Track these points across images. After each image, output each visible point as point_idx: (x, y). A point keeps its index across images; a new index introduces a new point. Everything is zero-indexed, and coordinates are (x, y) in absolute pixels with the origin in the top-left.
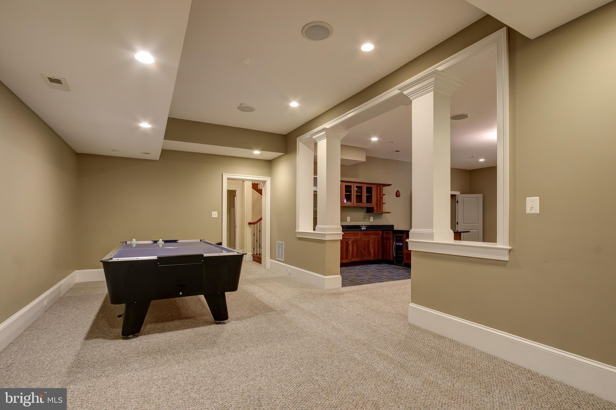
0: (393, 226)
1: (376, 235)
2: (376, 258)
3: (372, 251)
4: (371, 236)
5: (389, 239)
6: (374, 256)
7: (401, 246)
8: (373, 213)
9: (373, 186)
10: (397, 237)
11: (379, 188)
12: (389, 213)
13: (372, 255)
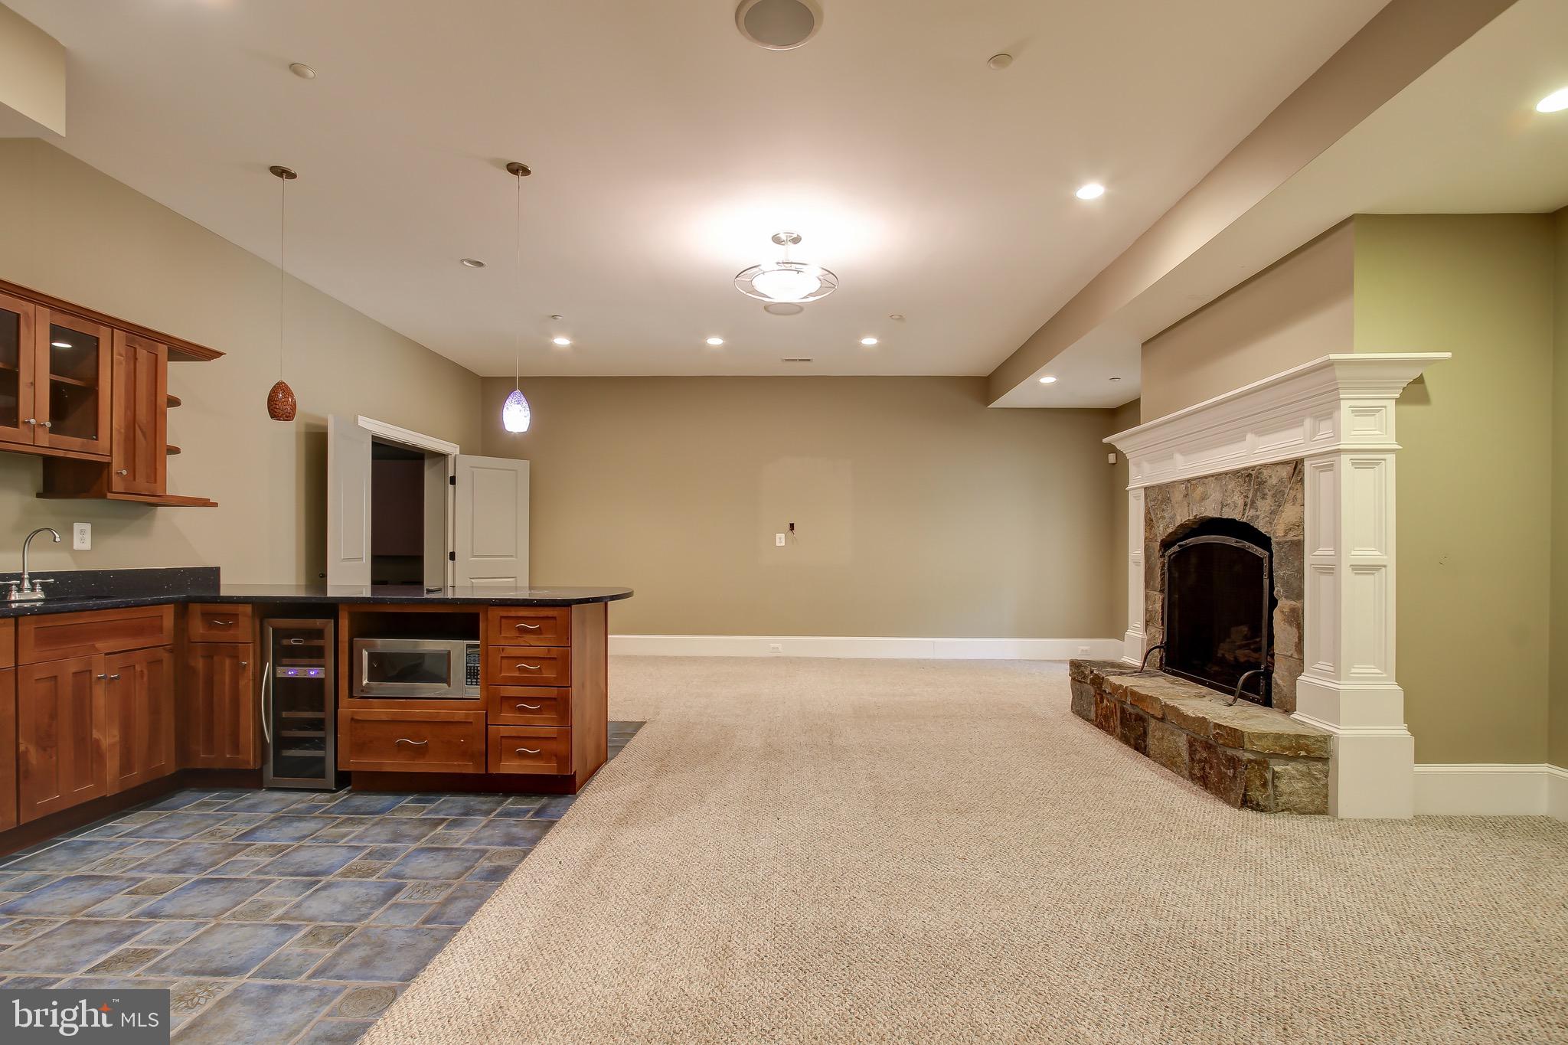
0: (215, 572)
1: (138, 631)
2: (137, 776)
3: (108, 737)
4: (99, 645)
5: (233, 651)
6: (126, 766)
7: (311, 680)
8: (104, 497)
9: (104, 333)
10: (279, 634)
11: (142, 354)
12: (205, 503)
13: (112, 765)
